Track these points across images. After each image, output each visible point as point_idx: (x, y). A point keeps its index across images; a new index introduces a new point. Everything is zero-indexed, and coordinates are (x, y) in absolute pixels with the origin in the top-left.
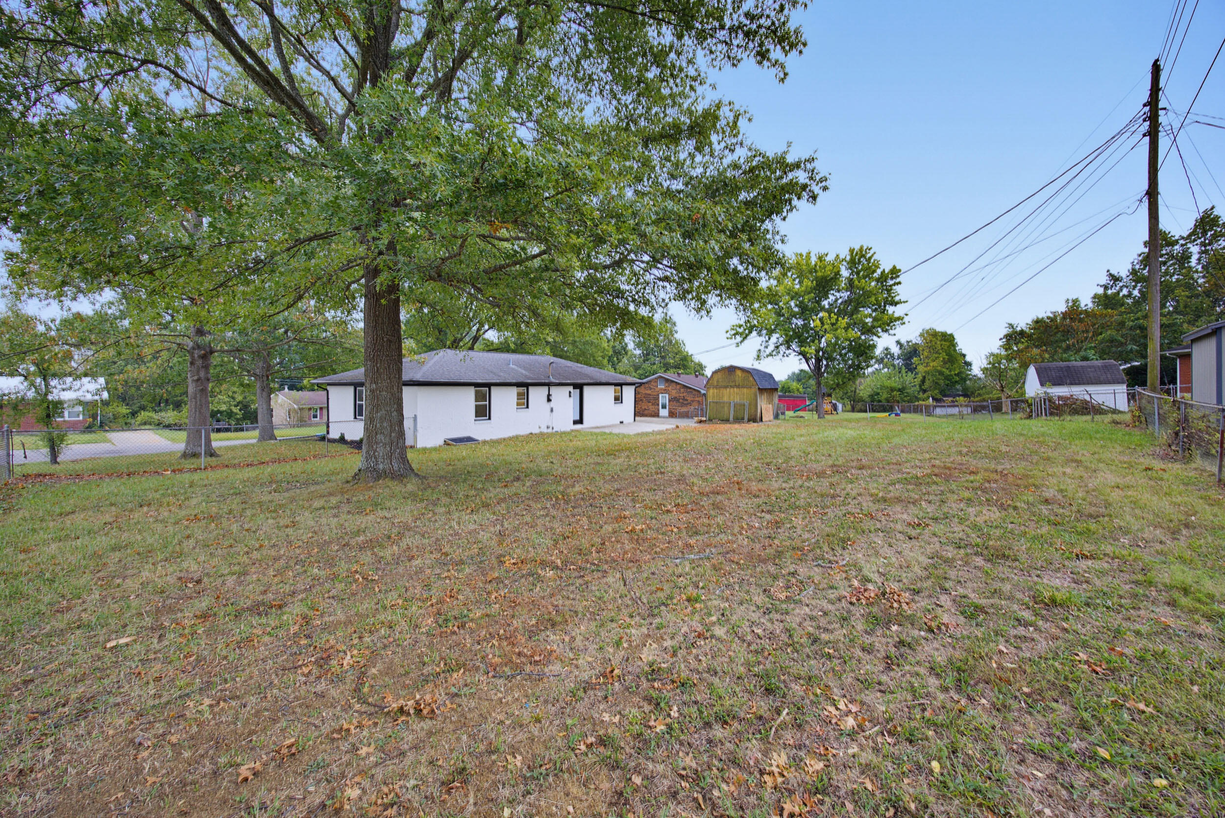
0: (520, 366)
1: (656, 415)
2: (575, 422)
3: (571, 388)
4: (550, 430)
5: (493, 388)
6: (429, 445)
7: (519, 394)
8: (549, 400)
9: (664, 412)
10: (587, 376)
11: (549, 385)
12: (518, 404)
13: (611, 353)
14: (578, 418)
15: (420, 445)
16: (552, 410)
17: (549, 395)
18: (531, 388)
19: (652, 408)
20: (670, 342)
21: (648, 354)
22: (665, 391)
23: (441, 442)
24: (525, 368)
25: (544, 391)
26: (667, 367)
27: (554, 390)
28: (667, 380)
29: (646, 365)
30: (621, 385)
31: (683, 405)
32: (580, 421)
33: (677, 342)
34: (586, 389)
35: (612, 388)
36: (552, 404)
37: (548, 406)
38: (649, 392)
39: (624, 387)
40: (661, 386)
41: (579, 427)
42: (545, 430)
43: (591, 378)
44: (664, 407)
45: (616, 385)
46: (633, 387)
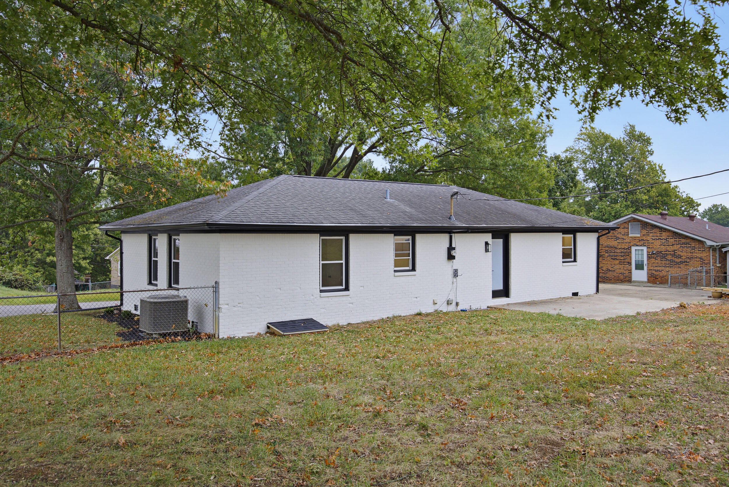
0: (402, 200)
1: (627, 280)
2: (496, 294)
3: (488, 237)
4: (452, 308)
5: (353, 237)
6: (240, 333)
7: (398, 247)
8: (451, 257)
9: (639, 275)
10: (516, 217)
11: (449, 231)
12: (397, 264)
13: (552, 183)
14: (500, 287)
15: (223, 334)
16: (456, 274)
17: (451, 249)
18: (418, 237)
19: (619, 268)
20: (641, 168)
21: (606, 188)
22: (641, 242)
23: (261, 328)
24: (410, 204)
25: (443, 240)
26: (637, 206)
27: (459, 240)
28: (645, 225)
29: (605, 204)
30: (573, 231)
31: (673, 264)
32: (505, 292)
33: (653, 168)
34: (515, 239)
35: (559, 236)
36: (456, 264)
37: (448, 267)
38: (614, 243)
39: (579, 235)
40: (635, 233)
41: (501, 301)
42: (445, 308)
43: (524, 220)
44: (639, 266)
45: (565, 231)
46: (595, 235)
